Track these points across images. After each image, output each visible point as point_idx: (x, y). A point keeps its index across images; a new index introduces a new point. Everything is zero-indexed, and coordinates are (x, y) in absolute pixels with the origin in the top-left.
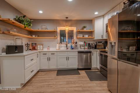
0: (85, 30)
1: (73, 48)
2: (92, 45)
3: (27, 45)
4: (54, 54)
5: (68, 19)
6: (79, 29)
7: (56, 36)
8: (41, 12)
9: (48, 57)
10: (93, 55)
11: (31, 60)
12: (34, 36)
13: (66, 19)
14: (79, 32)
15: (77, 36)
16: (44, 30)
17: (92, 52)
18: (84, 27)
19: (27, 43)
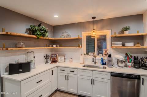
0: (127, 33)
1: (104, 62)
2: (142, 61)
3: (46, 57)
4: (74, 72)
5: (95, 19)
6: (115, 33)
7: (80, 45)
8: (56, 16)
9: (66, 74)
10: (143, 84)
11: (37, 82)
12: (54, 46)
13: (93, 20)
14: (116, 37)
15: (111, 44)
16: (66, 38)
17: (142, 77)
18: (126, 29)
19: (47, 55)
